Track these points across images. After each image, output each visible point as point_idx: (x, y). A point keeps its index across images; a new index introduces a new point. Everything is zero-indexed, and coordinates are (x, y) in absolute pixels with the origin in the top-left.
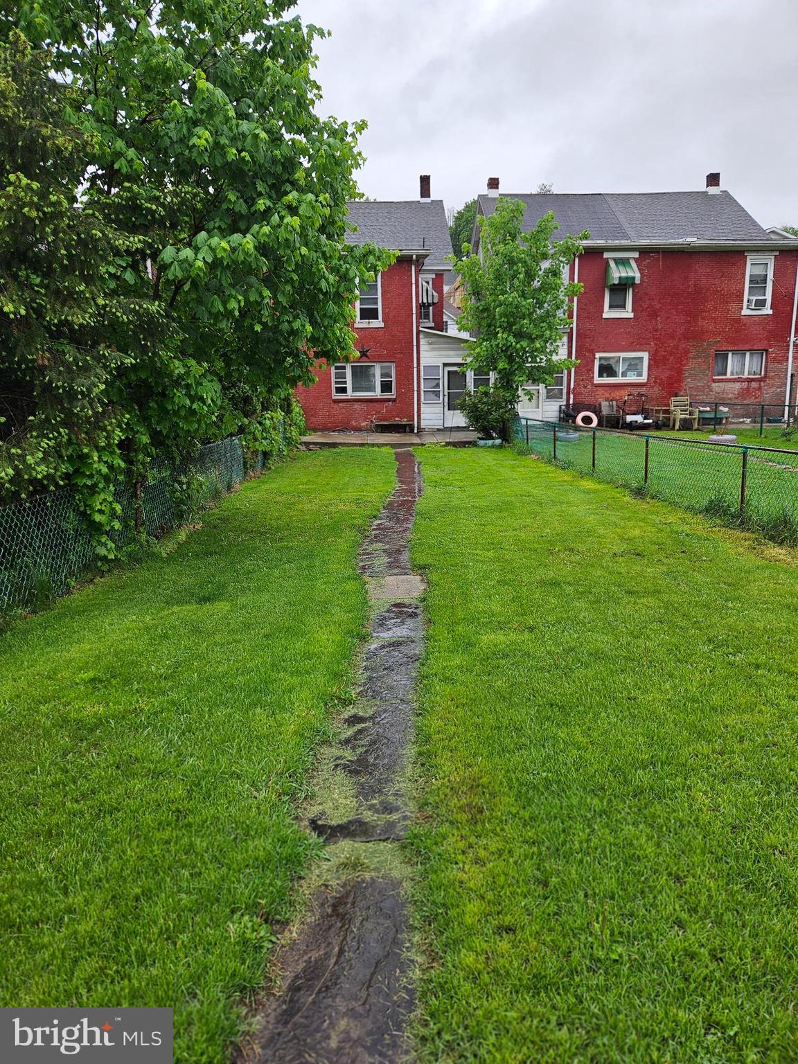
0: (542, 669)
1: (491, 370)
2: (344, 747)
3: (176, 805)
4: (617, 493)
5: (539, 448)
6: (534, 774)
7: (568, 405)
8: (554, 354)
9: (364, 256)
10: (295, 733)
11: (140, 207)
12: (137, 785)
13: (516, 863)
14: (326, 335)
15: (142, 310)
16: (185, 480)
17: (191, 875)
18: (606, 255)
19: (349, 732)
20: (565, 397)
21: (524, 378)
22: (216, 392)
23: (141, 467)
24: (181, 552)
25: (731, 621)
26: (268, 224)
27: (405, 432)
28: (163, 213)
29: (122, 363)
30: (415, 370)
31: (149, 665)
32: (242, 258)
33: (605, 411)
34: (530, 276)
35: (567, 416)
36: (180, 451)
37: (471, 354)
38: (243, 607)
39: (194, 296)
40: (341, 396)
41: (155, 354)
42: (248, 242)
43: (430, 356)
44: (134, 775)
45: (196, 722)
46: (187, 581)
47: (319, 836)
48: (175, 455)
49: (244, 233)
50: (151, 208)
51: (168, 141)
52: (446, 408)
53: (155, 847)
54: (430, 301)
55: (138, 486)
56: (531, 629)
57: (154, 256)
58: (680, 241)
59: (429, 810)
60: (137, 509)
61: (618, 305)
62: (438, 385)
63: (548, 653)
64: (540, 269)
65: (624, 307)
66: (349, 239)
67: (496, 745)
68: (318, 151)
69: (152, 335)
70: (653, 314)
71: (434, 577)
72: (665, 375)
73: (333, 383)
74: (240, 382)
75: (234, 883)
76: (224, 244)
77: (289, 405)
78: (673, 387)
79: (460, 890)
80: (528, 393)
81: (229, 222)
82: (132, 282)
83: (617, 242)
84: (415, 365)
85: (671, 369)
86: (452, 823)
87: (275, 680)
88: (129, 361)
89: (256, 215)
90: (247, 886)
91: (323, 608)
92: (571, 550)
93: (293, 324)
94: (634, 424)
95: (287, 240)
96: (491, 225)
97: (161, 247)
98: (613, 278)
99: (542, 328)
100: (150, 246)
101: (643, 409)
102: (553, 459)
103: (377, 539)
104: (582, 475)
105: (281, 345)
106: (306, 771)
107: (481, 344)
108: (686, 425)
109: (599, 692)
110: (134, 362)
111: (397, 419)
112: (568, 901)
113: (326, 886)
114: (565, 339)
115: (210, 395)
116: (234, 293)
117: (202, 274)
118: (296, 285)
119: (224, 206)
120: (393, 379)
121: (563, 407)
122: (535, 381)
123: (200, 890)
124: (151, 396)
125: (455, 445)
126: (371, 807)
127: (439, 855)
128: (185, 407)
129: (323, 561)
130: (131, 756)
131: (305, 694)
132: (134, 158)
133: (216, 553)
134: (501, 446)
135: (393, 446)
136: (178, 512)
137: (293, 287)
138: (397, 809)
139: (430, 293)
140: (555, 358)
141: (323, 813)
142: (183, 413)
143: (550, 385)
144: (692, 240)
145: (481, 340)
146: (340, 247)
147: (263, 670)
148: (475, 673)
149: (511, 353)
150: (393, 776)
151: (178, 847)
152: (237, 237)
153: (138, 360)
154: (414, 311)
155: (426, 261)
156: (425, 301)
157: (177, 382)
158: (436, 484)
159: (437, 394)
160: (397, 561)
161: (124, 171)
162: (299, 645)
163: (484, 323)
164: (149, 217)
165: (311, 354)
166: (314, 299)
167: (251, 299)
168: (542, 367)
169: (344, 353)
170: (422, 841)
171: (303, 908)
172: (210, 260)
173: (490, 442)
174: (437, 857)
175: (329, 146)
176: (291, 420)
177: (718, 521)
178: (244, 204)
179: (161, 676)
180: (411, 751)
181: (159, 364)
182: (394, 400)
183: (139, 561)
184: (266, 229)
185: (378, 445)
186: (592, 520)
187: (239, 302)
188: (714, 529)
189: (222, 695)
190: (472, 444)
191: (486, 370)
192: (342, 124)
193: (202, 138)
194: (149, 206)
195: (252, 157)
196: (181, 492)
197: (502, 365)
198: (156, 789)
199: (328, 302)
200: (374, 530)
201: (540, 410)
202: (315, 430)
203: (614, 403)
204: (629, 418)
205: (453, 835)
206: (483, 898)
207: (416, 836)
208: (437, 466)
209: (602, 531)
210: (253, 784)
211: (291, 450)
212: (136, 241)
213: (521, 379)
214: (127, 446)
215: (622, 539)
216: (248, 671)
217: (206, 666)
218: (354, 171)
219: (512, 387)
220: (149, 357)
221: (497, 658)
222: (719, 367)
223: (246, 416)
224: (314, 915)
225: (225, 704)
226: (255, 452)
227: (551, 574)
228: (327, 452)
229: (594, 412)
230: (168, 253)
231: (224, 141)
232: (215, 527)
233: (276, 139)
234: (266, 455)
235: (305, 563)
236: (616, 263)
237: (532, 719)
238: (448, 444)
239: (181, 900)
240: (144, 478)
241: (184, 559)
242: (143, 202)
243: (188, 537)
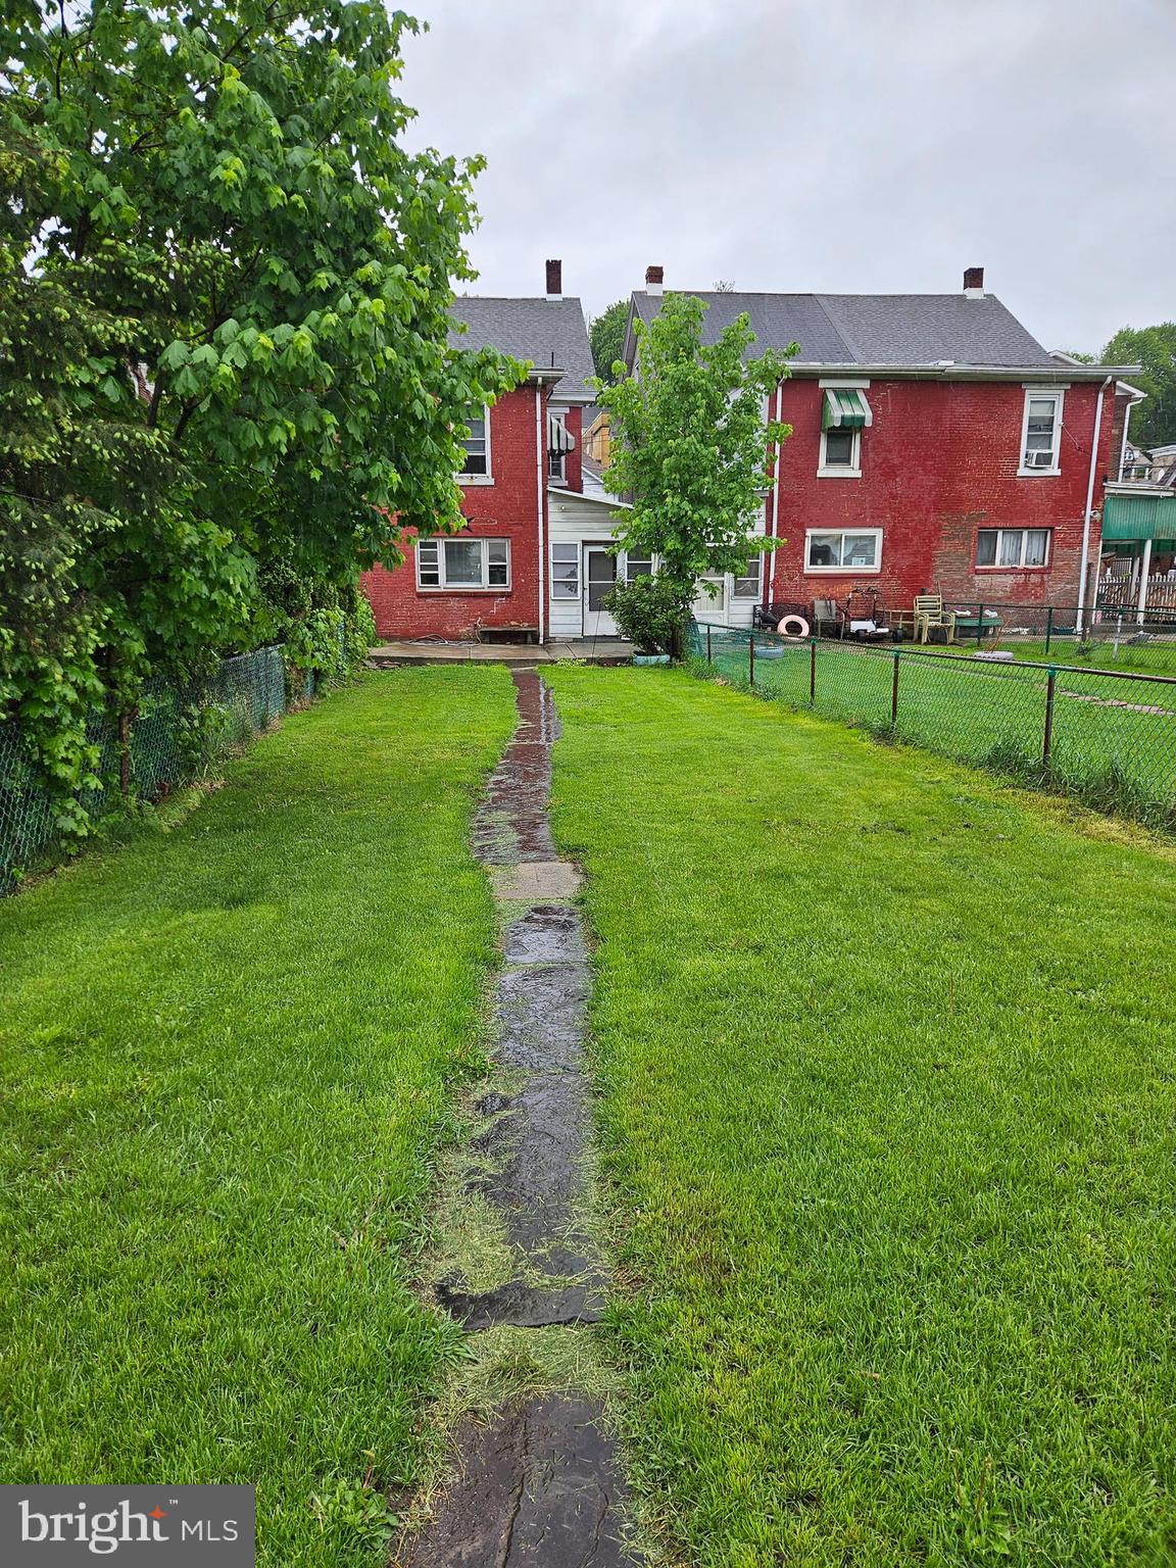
0: (787, 1017)
1: (654, 551)
2: (480, 1152)
3: (208, 1266)
4: (853, 736)
5: (726, 668)
6: (804, 1201)
7: (765, 605)
8: (749, 529)
9: (480, 367)
10: (400, 1129)
11: (129, 278)
12: (139, 1230)
13: (799, 1365)
14: (420, 490)
15: (133, 442)
16: (196, 713)
17: (241, 1401)
18: (823, 384)
19: (485, 1127)
20: (761, 593)
21: (704, 563)
22: (248, 574)
23: (129, 691)
24: (192, 824)
25: (1067, 934)
26: (333, 311)
27: (526, 643)
28: (166, 289)
29: (102, 527)
30: (541, 550)
31: (151, 1013)
32: (294, 362)
33: (820, 614)
34: (713, 412)
35: (765, 620)
36: (188, 667)
37: (625, 527)
38: (299, 914)
39: (217, 422)
40: (430, 588)
41: (153, 513)
42: (304, 338)
43: (563, 530)
44: (134, 1211)
45: (234, 1114)
46: (204, 871)
47: (454, 1318)
48: (182, 673)
49: (296, 323)
50: (146, 281)
51: (172, 176)
52: (587, 608)
53: (175, 1349)
54: (563, 447)
55: (125, 720)
56: (758, 949)
57: (152, 357)
58: (931, 365)
59: (638, 1269)
60: (123, 758)
61: (840, 458)
62: (573, 574)
63: (792, 989)
64: (728, 402)
65: (847, 461)
66: (453, 343)
67: (734, 1149)
68: (412, 199)
69: (148, 483)
70: (890, 473)
71: (594, 864)
72: (905, 563)
73: (417, 568)
74: (280, 564)
75: (318, 1416)
76: (264, 339)
77: (352, 600)
78: (916, 580)
79: (711, 1421)
80: (709, 586)
81: (271, 307)
82: (115, 399)
83: (838, 365)
84: (541, 543)
85: (915, 555)
86: (679, 1292)
87: (360, 1037)
88: (112, 523)
89: (315, 296)
90: (339, 1421)
91: (426, 914)
92: (797, 822)
93: (371, 470)
94: (862, 634)
95: (364, 335)
96: (657, 334)
97: (162, 343)
98: (832, 417)
99: (730, 489)
100: (145, 340)
101: (875, 612)
102: (749, 685)
103: (496, 803)
104: (794, 709)
105: (349, 504)
106: (423, 1196)
107: (640, 513)
108: (937, 637)
109: (886, 1054)
110: (120, 524)
111: (513, 623)
112: (902, 1442)
113: (475, 1412)
114: (763, 508)
115: (239, 579)
116: (279, 417)
117: (229, 387)
118: (376, 408)
119: (264, 281)
120: (508, 563)
121: (759, 608)
122: (720, 569)
123: (259, 1430)
124: (146, 580)
125: (601, 662)
126: (537, 1261)
127: (666, 1352)
128: (200, 598)
129: (418, 839)
130: (126, 1176)
131: (411, 1061)
132: (123, 202)
133: (248, 826)
134: (669, 665)
135: (508, 663)
136: (186, 763)
137: (371, 411)
138: (582, 1264)
139: (562, 435)
140: (749, 535)
141: (457, 1274)
142: (196, 607)
143: (741, 575)
144: (947, 364)
145: (640, 507)
146: (443, 351)
147: (338, 1020)
148: (679, 1022)
149: (685, 527)
150: (568, 1204)
151: (214, 1348)
152: (284, 329)
153: (127, 522)
154: (539, 462)
155: (557, 387)
156: (555, 447)
157: (187, 560)
158: (578, 721)
159: (572, 587)
160: (532, 839)
161: (107, 222)
162: (393, 977)
163: (645, 481)
164: (144, 295)
165: (394, 521)
166: (402, 432)
167: (307, 428)
168: (729, 548)
169: (444, 520)
170: (631, 1324)
171: (439, 1458)
172: (242, 365)
173: (653, 659)
174: (662, 1356)
175: (428, 190)
176: (355, 623)
177: (1011, 780)
178: (294, 278)
179: (171, 1032)
180: (591, 1159)
181: (157, 530)
182: (508, 595)
183: (127, 839)
184: (332, 318)
185: (485, 662)
186: (820, 777)
187: (288, 432)
188: (1005, 790)
189: (274, 1064)
190: (626, 661)
191: (647, 552)
192: (448, 160)
193: (230, 168)
194: (144, 276)
195: (308, 203)
196: (189, 731)
197: (671, 544)
198: (172, 1237)
199: (424, 437)
200: (491, 790)
201: (725, 611)
202: (390, 638)
203: (833, 602)
204: (855, 626)
205: (685, 1314)
206: (753, 1437)
207: (623, 1317)
208: (576, 694)
209: (839, 794)
210: (337, 1224)
211: (356, 668)
212: (125, 329)
213: (699, 565)
214: (106, 659)
215: (871, 806)
216: (313, 1023)
217: (245, 1014)
218: (462, 235)
219: (685, 576)
220: (144, 517)
221: (712, 998)
222: (984, 552)
223: (290, 614)
224: (458, 1469)
225: (280, 1081)
226: (302, 672)
227: (773, 862)
228: (409, 671)
229: (805, 616)
230: (175, 353)
231: (263, 175)
232: (244, 786)
233: (344, 179)
234: (318, 674)
235: (390, 843)
236: (837, 396)
237: (784, 1103)
238: (590, 661)
239: (226, 1450)
240: (134, 707)
241: (197, 835)
242: (134, 270)
243: (203, 802)
